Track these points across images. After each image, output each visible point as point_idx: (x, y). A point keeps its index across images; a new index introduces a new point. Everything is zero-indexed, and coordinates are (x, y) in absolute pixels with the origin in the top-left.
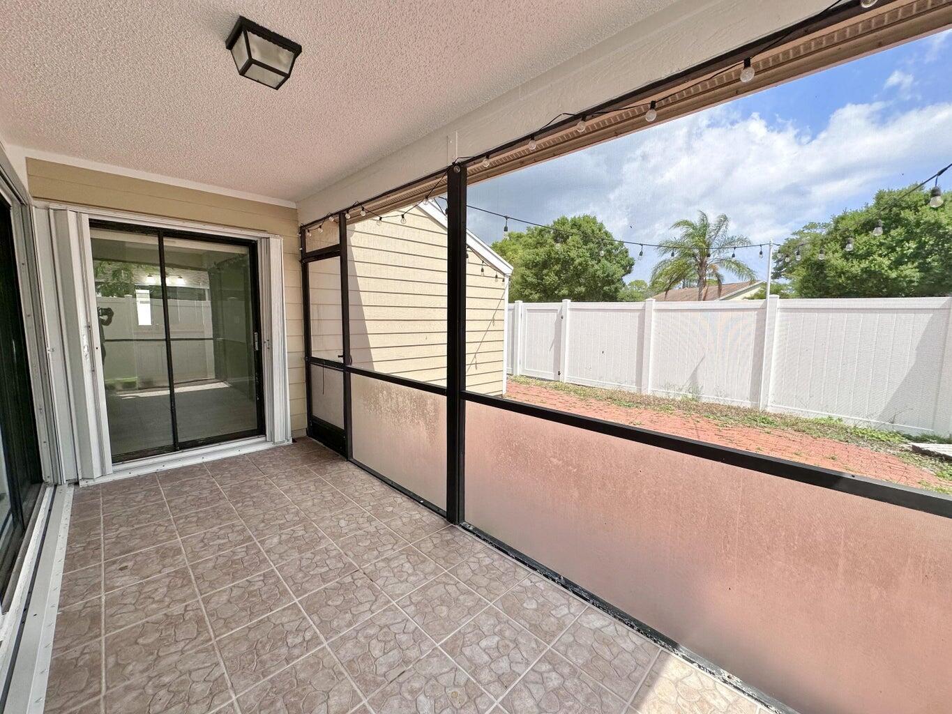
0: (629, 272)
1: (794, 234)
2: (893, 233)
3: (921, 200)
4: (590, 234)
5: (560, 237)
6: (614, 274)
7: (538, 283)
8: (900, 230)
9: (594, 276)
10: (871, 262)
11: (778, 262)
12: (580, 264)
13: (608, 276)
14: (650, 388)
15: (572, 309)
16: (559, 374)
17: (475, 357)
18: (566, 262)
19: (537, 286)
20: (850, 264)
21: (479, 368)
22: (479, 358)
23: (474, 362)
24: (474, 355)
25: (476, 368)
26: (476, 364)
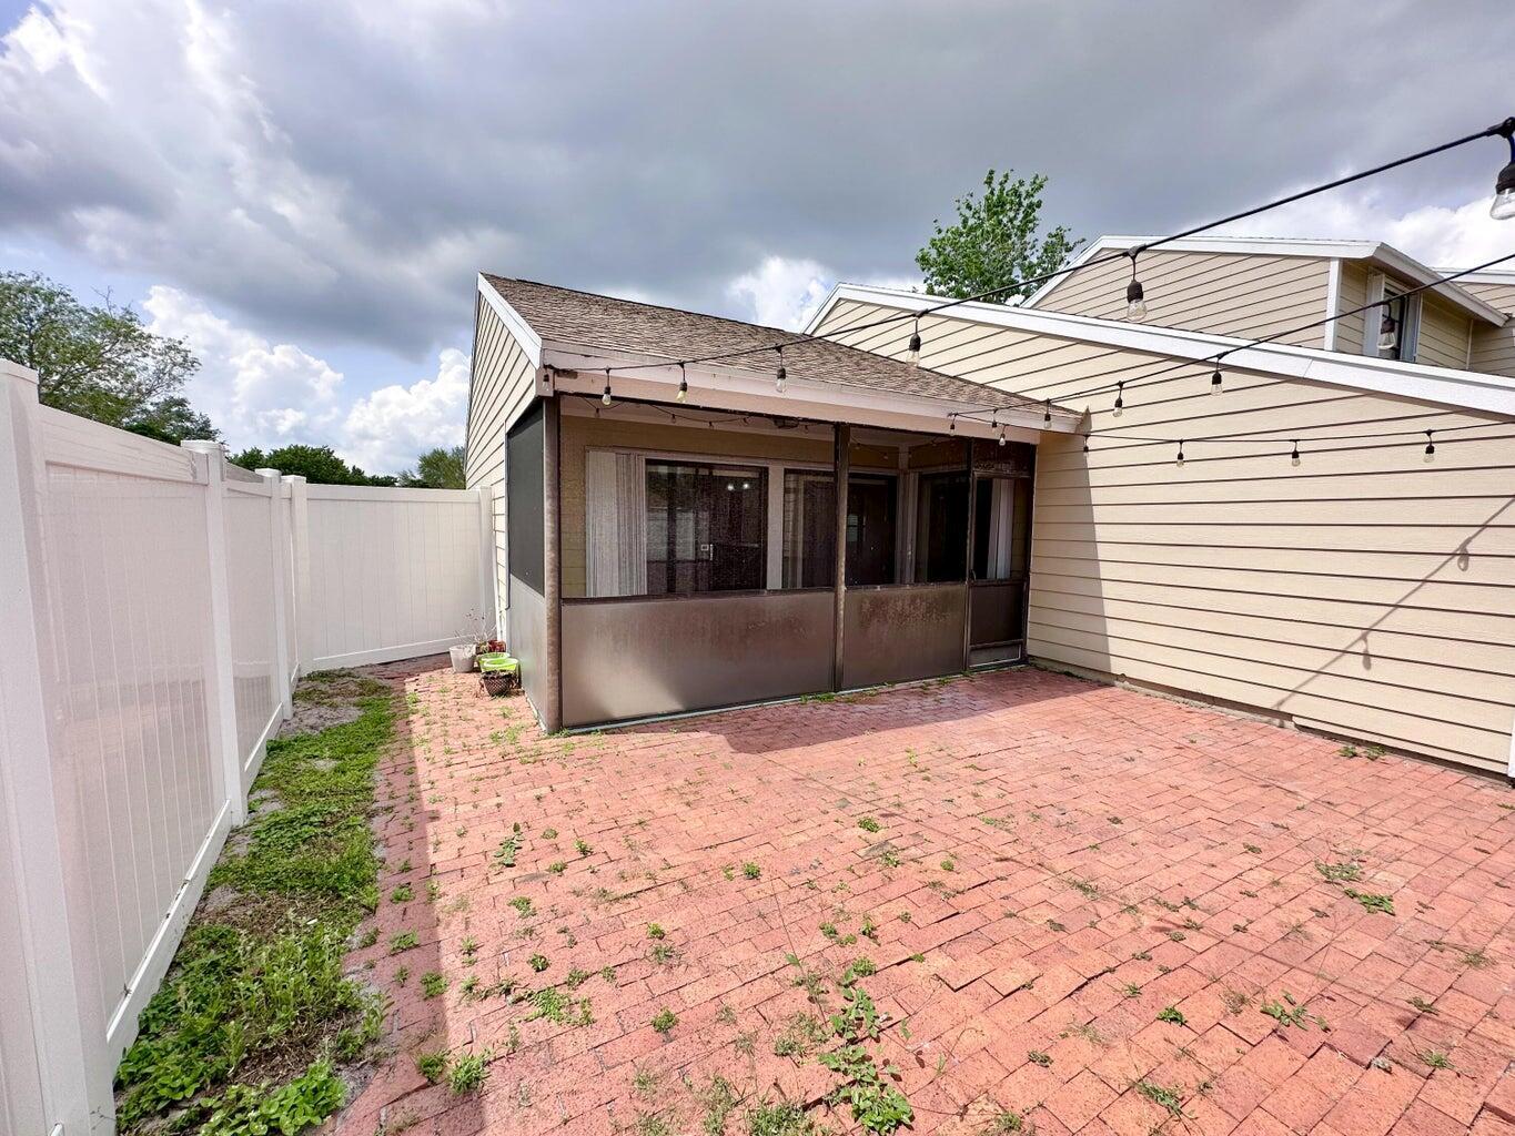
17: (1363, 637)
21: (1380, 670)
22: (1376, 644)
23: (1360, 648)
24: (1359, 633)
25: (1368, 666)
26: (1366, 655)
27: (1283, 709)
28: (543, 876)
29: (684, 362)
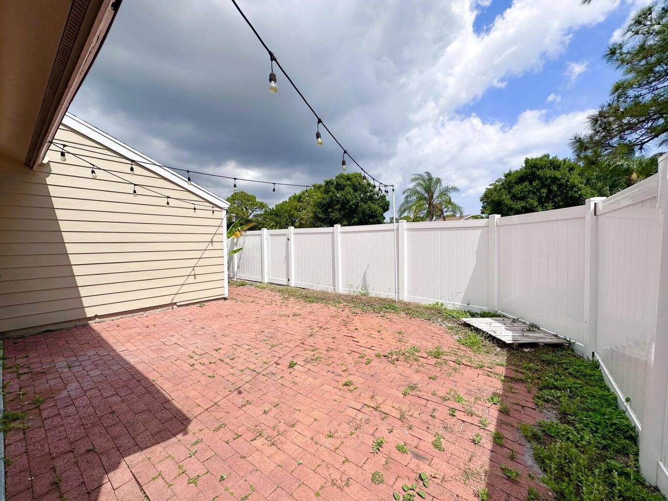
0: (387, 210)
1: (490, 185)
2: (534, 184)
3: (548, 164)
4: (358, 184)
5: (339, 187)
6: (376, 211)
7: (326, 218)
8: (537, 182)
9: (363, 212)
10: (527, 202)
11: (484, 203)
12: (354, 204)
13: (372, 212)
14: (341, 288)
15: (295, 234)
16: (289, 280)
17: (193, 270)
18: (344, 203)
19: (325, 220)
20: (515, 203)
21: (199, 278)
22: (198, 271)
23: (193, 273)
24: (192, 268)
25: (195, 278)
26: (195, 275)
27: (174, 302)
28: (412, 453)
29: (321, 122)
